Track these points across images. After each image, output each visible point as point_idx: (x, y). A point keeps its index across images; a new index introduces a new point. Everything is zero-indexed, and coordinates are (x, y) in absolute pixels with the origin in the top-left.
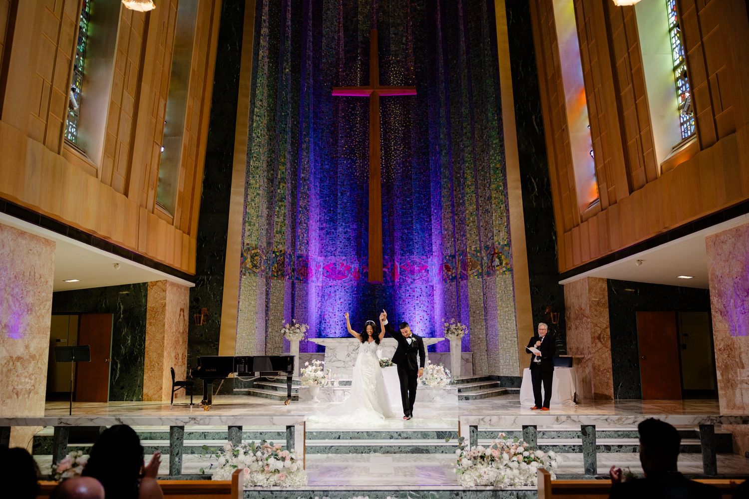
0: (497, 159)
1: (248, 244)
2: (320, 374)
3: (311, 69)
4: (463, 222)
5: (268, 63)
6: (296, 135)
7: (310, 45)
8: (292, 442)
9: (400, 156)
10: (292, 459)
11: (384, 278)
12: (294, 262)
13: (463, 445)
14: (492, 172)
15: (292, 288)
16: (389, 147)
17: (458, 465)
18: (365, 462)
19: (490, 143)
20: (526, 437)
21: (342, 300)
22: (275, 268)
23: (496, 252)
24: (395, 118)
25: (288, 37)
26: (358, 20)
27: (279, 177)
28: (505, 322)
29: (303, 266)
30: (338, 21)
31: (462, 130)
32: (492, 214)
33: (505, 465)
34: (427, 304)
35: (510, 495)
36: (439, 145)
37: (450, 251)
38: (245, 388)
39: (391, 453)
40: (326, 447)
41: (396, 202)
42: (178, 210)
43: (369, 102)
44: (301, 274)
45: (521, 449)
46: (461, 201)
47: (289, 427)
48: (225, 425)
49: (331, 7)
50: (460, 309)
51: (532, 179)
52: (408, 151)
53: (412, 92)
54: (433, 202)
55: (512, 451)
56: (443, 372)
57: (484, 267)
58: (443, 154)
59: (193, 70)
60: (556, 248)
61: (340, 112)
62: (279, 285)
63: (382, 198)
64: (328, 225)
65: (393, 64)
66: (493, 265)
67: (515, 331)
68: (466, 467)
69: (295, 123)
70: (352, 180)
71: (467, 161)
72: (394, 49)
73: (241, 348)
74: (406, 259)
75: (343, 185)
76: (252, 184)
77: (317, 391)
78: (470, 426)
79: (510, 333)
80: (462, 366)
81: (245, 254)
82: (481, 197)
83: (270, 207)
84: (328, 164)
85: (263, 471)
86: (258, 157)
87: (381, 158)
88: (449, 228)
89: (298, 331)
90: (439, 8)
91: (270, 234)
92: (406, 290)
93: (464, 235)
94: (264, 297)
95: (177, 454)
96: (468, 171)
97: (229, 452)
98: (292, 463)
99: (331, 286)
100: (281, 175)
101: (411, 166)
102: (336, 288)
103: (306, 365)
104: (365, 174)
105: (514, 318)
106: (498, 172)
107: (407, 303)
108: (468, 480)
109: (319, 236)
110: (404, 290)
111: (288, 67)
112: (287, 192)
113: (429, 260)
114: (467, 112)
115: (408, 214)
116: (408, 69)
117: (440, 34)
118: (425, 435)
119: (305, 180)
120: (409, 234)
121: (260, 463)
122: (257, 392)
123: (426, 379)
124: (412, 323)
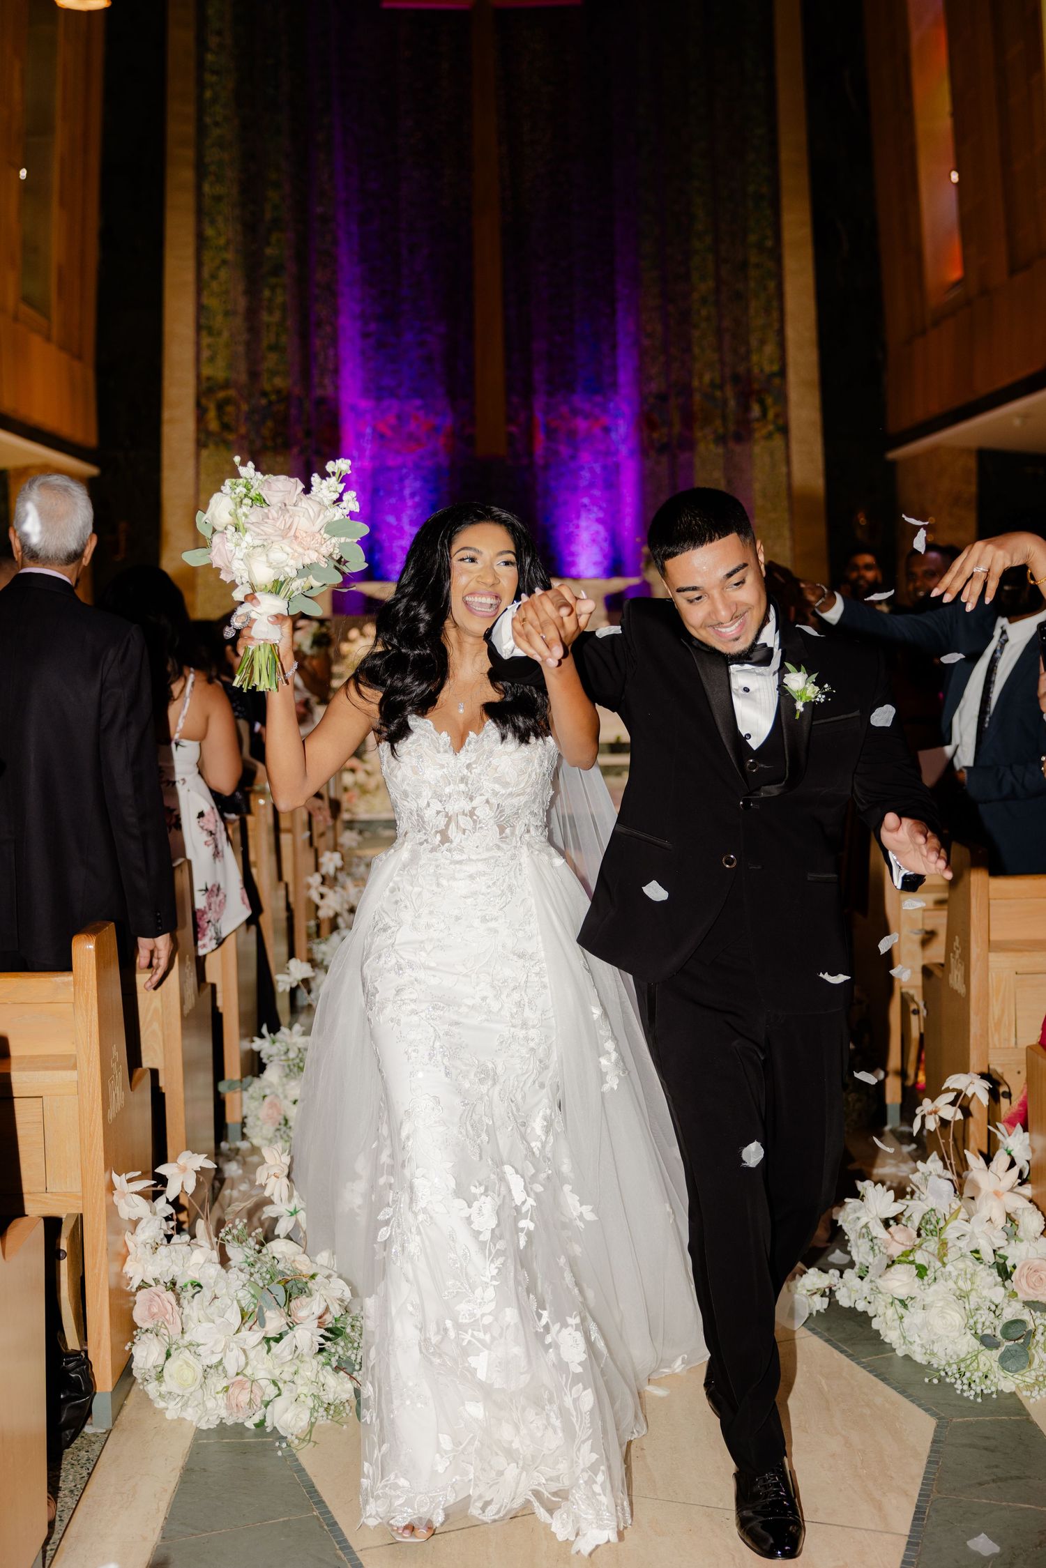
0: (761, 175)
1: (209, 379)
4: (685, 318)
9: (543, 158)
11: (511, 448)
12: (310, 416)
14: (750, 204)
16: (517, 137)
19: (748, 133)
21: (417, 499)
23: (755, 388)
27: (268, 216)
29: (327, 423)
32: (748, 302)
34: (605, 505)
37: (655, 386)
41: (536, 269)
42: (56, 308)
43: (470, 23)
44: (326, 441)
46: (682, 270)
51: (838, 222)
54: (620, 269)
57: (728, 422)
60: (884, 382)
61: (402, 47)
63: (502, 261)
64: (381, 327)
66: (748, 417)
69: (298, 82)
70: (433, 218)
71: (696, 175)
74: (558, 404)
75: (414, 230)
76: (212, 239)
81: (204, 401)
82: (726, 261)
83: (252, 290)
84: (376, 180)
86: (219, 172)
87: (500, 162)
88: (656, 331)
91: (254, 352)
92: (559, 474)
93: (688, 350)
96: (700, 199)
99: (392, 468)
100: (271, 211)
102: (403, 471)
104: (464, 204)
105: (788, 534)
106: (762, 204)
109: (362, 353)
110: (555, 475)
112: (287, 252)
113: (612, 405)
115: (563, 299)
119: (325, 221)
120: (566, 346)
124: (572, 548)
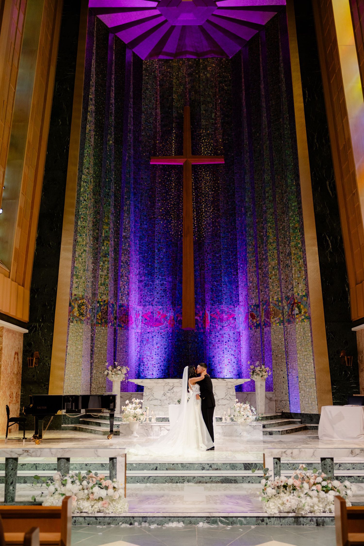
0: (296, 220)
1: (75, 295)
2: (139, 411)
3: (132, 141)
4: (266, 275)
5: (95, 136)
6: (118, 199)
7: (131, 120)
8: (114, 473)
9: (210, 217)
10: (114, 488)
11: (197, 325)
12: (116, 311)
13: (267, 475)
14: (291, 231)
15: (114, 334)
16: (200, 209)
17: (263, 494)
18: (179, 491)
19: (290, 205)
20: (324, 468)
21: (159, 345)
22: (99, 316)
23: (296, 301)
24: (206, 184)
25: (111, 113)
26: (172, 98)
27: (103, 235)
28: (304, 365)
29: (124, 315)
30: (155, 99)
31: (265, 194)
32: (292, 268)
33: (306, 494)
34: (234, 349)
35: (310, 521)
36: (245, 207)
37: (254, 301)
38: (72, 423)
39: (203, 483)
40: (144, 477)
41: (207, 257)
42: (14, 265)
43: (183, 170)
44: (123, 321)
45: (319, 479)
46: (264, 257)
47: (111, 459)
48: (55, 457)
49: (149, 87)
50: (264, 353)
51: (327, 237)
52: (217, 213)
53: (221, 161)
54: (239, 257)
55: (312, 481)
56: (249, 410)
57: (285, 316)
58: (248, 215)
59: (29, 142)
60: (349, 299)
61: (157, 178)
62: (102, 331)
63: (194, 254)
64: (147, 278)
65: (203, 136)
66: (293, 313)
67: (314, 372)
68: (270, 495)
69: (118, 188)
70: (167, 238)
71: (269, 222)
72: (204, 124)
73: (69, 388)
74: (215, 308)
75: (160, 242)
76: (80, 242)
77: (136, 427)
78: (274, 458)
79: (309, 374)
80: (266, 404)
81: (73, 304)
82: (282, 253)
83: (95, 262)
84: (146, 224)
85: (88, 499)
86: (85, 217)
87: (194, 219)
88: (254, 280)
89: (119, 372)
90: (243, 88)
91: (95, 285)
92: (215, 336)
93: (267, 287)
94: (90, 342)
95: (12, 483)
96: (270, 231)
97: (58, 481)
98: (114, 492)
99: (149, 333)
100: (105, 233)
101: (220, 226)
102: (153, 334)
103: (126, 403)
104: (179, 233)
105: (312, 361)
106: (296, 231)
107: (216, 347)
108: (272, 508)
109: (139, 288)
110: (214, 336)
111: (112, 139)
112: (110, 249)
113: (236, 309)
114: (269, 179)
115: (217, 268)
116: (217, 141)
117: (245, 110)
118: (233, 467)
119: (126, 238)
120: (218, 286)
121: (86, 491)
122: (83, 427)
123: (234, 416)
124: (221, 366)
